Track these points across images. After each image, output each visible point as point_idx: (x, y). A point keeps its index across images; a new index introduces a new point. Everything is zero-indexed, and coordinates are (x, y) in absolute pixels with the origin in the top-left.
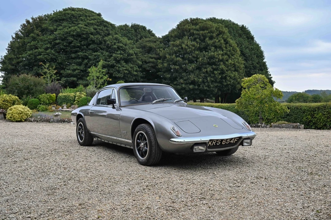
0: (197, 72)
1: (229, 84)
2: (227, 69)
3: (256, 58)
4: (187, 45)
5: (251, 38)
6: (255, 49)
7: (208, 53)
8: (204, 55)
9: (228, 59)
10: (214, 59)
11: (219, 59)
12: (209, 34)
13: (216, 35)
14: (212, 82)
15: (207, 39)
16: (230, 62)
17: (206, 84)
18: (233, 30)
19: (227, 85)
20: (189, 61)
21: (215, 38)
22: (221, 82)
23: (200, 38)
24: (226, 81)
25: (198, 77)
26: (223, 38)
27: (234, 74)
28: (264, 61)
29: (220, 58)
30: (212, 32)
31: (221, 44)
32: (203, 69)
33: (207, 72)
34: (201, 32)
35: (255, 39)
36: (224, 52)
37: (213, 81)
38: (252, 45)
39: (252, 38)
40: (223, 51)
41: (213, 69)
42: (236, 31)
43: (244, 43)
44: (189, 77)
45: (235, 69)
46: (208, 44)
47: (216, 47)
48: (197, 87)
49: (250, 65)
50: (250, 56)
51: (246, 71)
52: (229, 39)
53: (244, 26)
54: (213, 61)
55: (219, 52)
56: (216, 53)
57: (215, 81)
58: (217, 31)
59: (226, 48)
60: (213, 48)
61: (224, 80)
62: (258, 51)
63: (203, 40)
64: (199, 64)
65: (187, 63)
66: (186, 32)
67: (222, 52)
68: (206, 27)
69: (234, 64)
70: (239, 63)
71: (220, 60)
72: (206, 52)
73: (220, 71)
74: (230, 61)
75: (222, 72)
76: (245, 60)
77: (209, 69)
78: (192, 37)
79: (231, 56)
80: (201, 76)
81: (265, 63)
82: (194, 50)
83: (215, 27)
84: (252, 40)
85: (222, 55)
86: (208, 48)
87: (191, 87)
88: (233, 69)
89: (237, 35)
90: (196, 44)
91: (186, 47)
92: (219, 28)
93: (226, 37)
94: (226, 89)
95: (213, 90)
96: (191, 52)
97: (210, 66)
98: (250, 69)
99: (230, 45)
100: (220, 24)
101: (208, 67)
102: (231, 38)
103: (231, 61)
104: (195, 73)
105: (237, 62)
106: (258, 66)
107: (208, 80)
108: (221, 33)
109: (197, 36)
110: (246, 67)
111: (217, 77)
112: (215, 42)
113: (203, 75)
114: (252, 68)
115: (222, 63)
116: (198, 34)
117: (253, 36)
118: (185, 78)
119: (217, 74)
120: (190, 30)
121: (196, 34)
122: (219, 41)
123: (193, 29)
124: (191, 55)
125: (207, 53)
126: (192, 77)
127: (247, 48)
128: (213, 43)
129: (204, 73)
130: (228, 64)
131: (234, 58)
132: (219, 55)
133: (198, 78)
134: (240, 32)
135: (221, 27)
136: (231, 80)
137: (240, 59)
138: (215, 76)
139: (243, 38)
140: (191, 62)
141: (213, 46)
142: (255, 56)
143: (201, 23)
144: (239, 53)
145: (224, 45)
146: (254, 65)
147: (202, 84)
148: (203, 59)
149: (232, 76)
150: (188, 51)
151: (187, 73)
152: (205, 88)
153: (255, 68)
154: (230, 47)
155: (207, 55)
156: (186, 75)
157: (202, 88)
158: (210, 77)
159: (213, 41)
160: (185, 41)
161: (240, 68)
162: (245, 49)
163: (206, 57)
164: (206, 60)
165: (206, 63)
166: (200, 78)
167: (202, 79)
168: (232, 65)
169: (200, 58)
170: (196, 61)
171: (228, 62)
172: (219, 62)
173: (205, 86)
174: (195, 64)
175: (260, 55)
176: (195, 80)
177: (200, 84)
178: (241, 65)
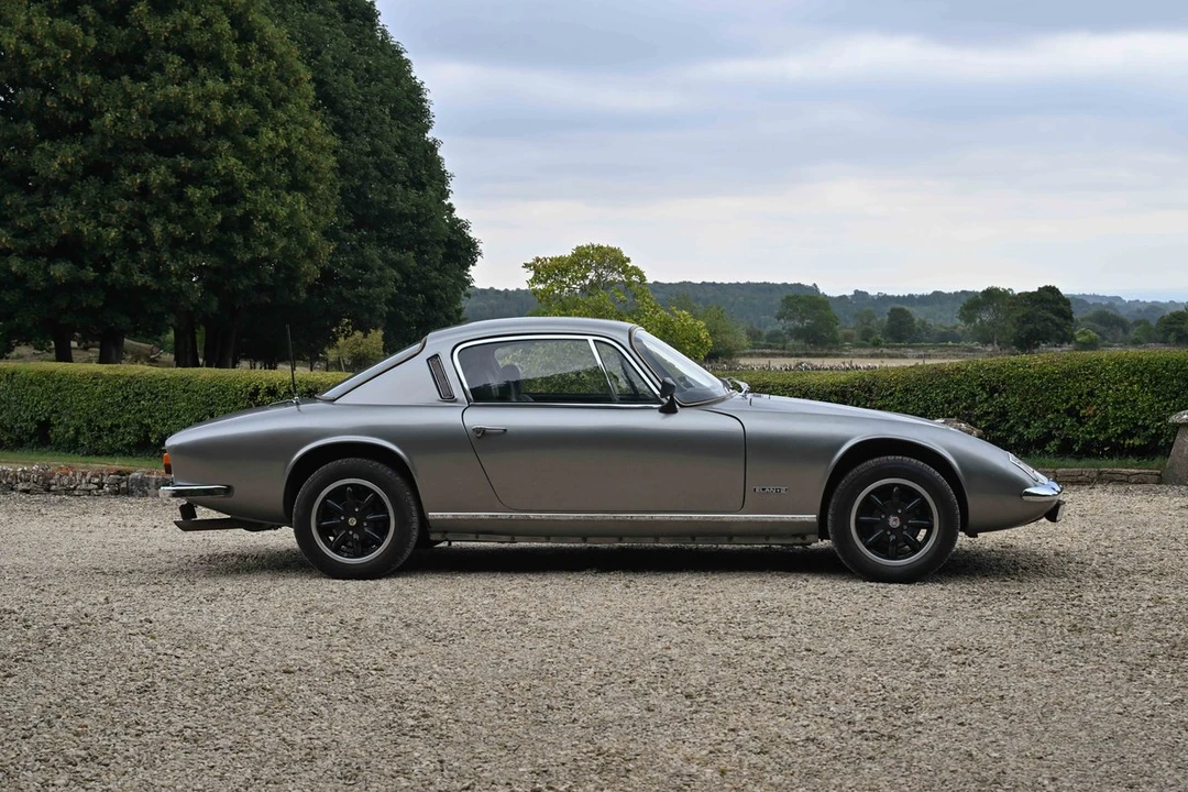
0: (91, 188)
1: (268, 260)
2: (252, 176)
3: (388, 119)
4: (29, 38)
5: (363, 14)
6: (387, 76)
7: (151, 89)
8: (127, 95)
9: (255, 125)
10: (180, 122)
11: (208, 122)
14: (175, 243)
15: (142, 7)
16: (267, 143)
17: (145, 256)
19: (256, 262)
20: (41, 124)
21: (181, 7)
24: (246, 239)
25: (96, 216)
26: (227, 9)
27: (291, 205)
28: (430, 135)
29: (213, 114)
31: (217, 37)
32: (122, 171)
33: (144, 190)
35: (382, 20)
36: (236, 82)
37: (182, 238)
38: (370, 54)
39: (368, 13)
40: (227, 79)
41: (176, 178)
43: (327, 37)
44: (43, 214)
45: (295, 178)
46: (147, 40)
47: (189, 55)
48: (91, 274)
49: (365, 158)
50: (360, 110)
51: (343, 192)
52: (254, 16)
54: (176, 132)
56: (192, 91)
57: (192, 240)
59: (246, 64)
60: (177, 60)
61: (238, 239)
62: (397, 83)
63: (119, 15)
64: (103, 143)
65: (32, 137)
67: (223, 87)
69: (286, 152)
70: (310, 147)
71: (216, 126)
72: (136, 78)
73: (216, 186)
74: (268, 136)
75: (230, 193)
76: (339, 130)
77: (159, 175)
79: (270, 106)
80: (114, 212)
81: (432, 148)
82: (70, 64)
84: (368, 23)
85: (227, 100)
86: (148, 59)
87: (59, 270)
88: (284, 178)
90: (81, 34)
91: (25, 48)
94: (246, 282)
95: (181, 287)
96: (53, 75)
97: (161, 159)
98: (365, 178)
99: (261, 50)
101: (153, 165)
102: (266, 13)
103: (271, 135)
104: (78, 196)
105: (301, 140)
106: (401, 161)
107: (150, 236)
110: (343, 169)
111: (203, 219)
112: (186, 26)
113: (123, 206)
114: (375, 173)
115: (225, 145)
118: (20, 223)
119: (199, 204)
122: (204, 24)
124: (55, 93)
125: (143, 86)
126: (63, 215)
127: (346, 65)
128: (174, 32)
129: (128, 197)
130: (258, 151)
131: (284, 117)
132: (207, 99)
133: (99, 224)
136: (274, 236)
137: (317, 124)
138: (193, 215)
139: (320, 13)
140: (53, 130)
141: (179, 51)
142: (387, 111)
144: (309, 89)
145: (234, 47)
146: (384, 156)
147: (121, 257)
148: (120, 119)
149: (277, 213)
150: (33, 68)
151: (30, 191)
152: (135, 278)
153: (386, 171)
154: (264, 58)
155: (143, 97)
156: (26, 206)
157: (122, 277)
158: (162, 220)
159: (174, 22)
160: (14, 13)
161: (317, 172)
162: (336, 74)
163: (140, 107)
164: (137, 127)
165: (140, 139)
166: (106, 225)
167: (122, 229)
168: (278, 157)
169: (107, 111)
170: (81, 129)
171: (257, 141)
172: (208, 136)
173: (135, 267)
174: (77, 147)
175: (410, 106)
176: (81, 232)
177: (113, 259)
178: (321, 158)
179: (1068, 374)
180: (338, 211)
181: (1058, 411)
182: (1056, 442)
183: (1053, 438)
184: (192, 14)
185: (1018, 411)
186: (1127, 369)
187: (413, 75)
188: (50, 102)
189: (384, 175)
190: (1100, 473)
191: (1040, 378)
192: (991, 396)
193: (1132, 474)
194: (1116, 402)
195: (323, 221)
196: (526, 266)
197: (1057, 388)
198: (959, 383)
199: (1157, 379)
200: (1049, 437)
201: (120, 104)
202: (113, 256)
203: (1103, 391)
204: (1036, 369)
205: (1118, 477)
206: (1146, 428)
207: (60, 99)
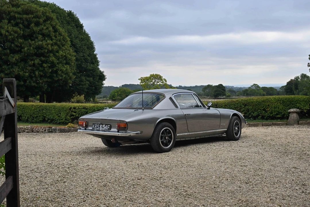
0: (22, 64)
1: (61, 80)
2: (58, 61)
3: (86, 49)
4: (8, 31)
6: (86, 40)
7: (35, 42)
8: (30, 44)
9: (58, 50)
10: (42, 50)
11: (48, 50)
12: (35, 20)
13: (43, 20)
14: (41, 76)
15: (33, 25)
17: (34, 79)
18: (61, 17)
19: (59, 80)
20: (10, 50)
21: (41, 25)
22: (51, 77)
23: (23, 23)
24: (57, 75)
26: (51, 25)
27: (66, 68)
28: (95, 53)
29: (49, 48)
30: (37, 17)
31: (50, 31)
32: (29, 60)
33: (34, 64)
34: (25, 16)
35: (84, 28)
36: (54, 41)
38: (82, 35)
39: (81, 26)
40: (52, 40)
41: (41, 62)
42: (64, 18)
43: (73, 31)
44: (11, 70)
45: (67, 62)
46: (34, 32)
47: (44, 35)
48: (22, 83)
49: (81, 58)
50: (80, 47)
51: (77, 65)
52: (58, 27)
53: (72, 12)
54: (41, 52)
55: (48, 41)
56: (44, 43)
57: (45, 75)
58: (44, 16)
59: (56, 37)
60: (41, 36)
62: (88, 41)
63: (28, 26)
64: (25, 54)
65: (9, 53)
66: (5, 15)
67: (51, 42)
68: (31, 11)
69: (65, 56)
70: (70, 55)
71: (50, 51)
72: (32, 40)
73: (50, 64)
74: (61, 53)
75: (53, 65)
76: (76, 51)
77: (37, 61)
78: (12, 21)
79: (61, 46)
80: (27, 69)
81: (95, 55)
82: (17, 37)
83: (41, 11)
84: (81, 28)
85: (52, 45)
86: (34, 36)
88: (65, 62)
89: (65, 22)
90: (19, 31)
91: (7, 34)
92: (46, 13)
93: (55, 23)
94: (56, 85)
96: (13, 40)
97: (38, 58)
98: (82, 62)
99: (59, 34)
100: (46, 8)
101: (36, 59)
102: (60, 26)
103: (62, 52)
104: (19, 66)
105: (68, 54)
106: (89, 58)
107: (35, 75)
108: (48, 19)
109: (19, 21)
110: (77, 60)
111: (47, 71)
112: (43, 29)
113: (29, 68)
115: (52, 55)
116: (21, 19)
117: (82, 24)
118: (6, 72)
119: (46, 68)
120: (9, 12)
121: (18, 18)
122: (47, 28)
123: (14, 12)
124: (14, 43)
125: (33, 42)
126: (16, 70)
127: (77, 37)
128: (40, 30)
129: (30, 66)
130: (59, 56)
131: (64, 49)
133: (24, 72)
134: (67, 18)
135: (48, 12)
136: (63, 74)
137: (71, 50)
138: (45, 70)
139: (71, 26)
140: (13, 52)
141: (41, 34)
142: (86, 47)
143: (23, 4)
144: (69, 43)
145: (53, 33)
146: (85, 57)
147: (29, 79)
148: (28, 49)
149: (63, 69)
150: (9, 38)
151: (8, 65)
152: (32, 84)
153: (86, 60)
154: (60, 36)
155: (33, 44)
156: (8, 68)
157: (29, 84)
158: (38, 71)
159: (40, 28)
160: (4, 26)
161: (71, 61)
162: (75, 39)
163: (33, 46)
164: (32, 50)
165: (33, 53)
166: (25, 72)
167: (29, 73)
168: (63, 57)
169: (25, 47)
170: (20, 51)
171: (59, 54)
172: (48, 53)
173: (32, 82)
174: (19, 55)
175: (91, 47)
176: (20, 74)
177: (27, 80)
178: (72, 57)
179: (263, 101)
180: (76, 69)
181: (261, 109)
182: (261, 116)
183: (260, 115)
184: (44, 26)
185: (251, 110)
186: (277, 100)
187: (91, 40)
188: (13, 45)
189: (85, 61)
190: (273, 123)
191: (256, 102)
192: (245, 107)
193: (280, 123)
194: (274, 107)
195: (73, 71)
196: (139, 79)
197: (260, 104)
198: (237, 104)
199: (284, 102)
200: (259, 115)
201: (28, 46)
202: (27, 79)
203: (271, 105)
204: (255, 100)
205: (277, 124)
206: (281, 113)
207: (15, 45)
